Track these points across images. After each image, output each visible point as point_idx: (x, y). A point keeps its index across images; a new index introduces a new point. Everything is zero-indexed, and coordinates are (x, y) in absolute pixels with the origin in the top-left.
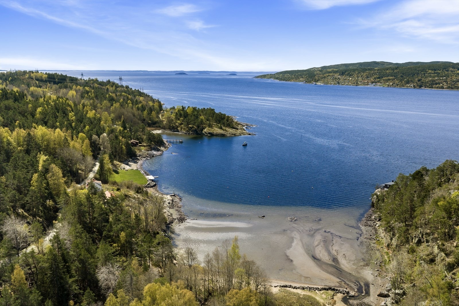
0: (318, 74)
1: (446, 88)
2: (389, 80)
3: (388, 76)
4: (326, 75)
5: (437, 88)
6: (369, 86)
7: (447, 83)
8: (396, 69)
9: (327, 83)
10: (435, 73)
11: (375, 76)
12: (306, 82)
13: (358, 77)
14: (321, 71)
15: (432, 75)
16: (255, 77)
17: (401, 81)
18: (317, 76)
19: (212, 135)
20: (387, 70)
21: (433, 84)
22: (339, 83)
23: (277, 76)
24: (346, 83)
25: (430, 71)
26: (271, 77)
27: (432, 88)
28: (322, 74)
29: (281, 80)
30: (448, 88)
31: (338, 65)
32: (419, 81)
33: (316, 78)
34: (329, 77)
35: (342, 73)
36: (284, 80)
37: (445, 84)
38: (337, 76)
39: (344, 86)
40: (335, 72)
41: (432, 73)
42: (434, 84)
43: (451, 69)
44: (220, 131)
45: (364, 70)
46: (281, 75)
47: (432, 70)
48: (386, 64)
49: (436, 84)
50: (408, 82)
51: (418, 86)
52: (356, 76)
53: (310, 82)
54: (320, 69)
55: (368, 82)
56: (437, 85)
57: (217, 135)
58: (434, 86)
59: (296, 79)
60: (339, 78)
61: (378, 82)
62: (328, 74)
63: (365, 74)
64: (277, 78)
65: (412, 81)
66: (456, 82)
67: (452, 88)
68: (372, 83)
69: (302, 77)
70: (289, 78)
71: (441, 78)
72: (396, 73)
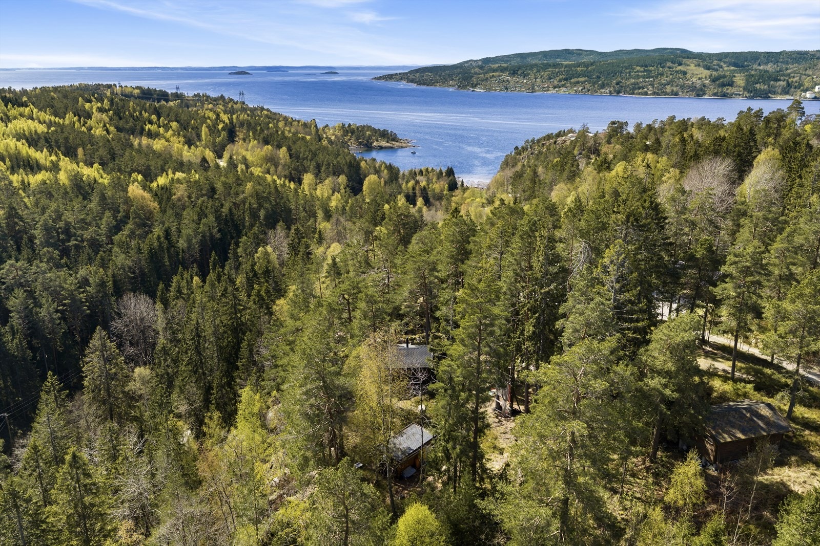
0: (476, 73)
1: (651, 94)
2: (578, 82)
3: (579, 77)
4: (488, 75)
5: (639, 94)
6: (549, 92)
7: (653, 87)
8: (592, 64)
9: (490, 89)
10: (645, 71)
11: (561, 77)
12: (459, 87)
13: (536, 79)
14: (481, 67)
15: (640, 74)
16: (375, 78)
17: (594, 84)
18: (475, 76)
19: (381, 148)
20: (579, 66)
21: (634, 89)
22: (507, 89)
23: (411, 77)
24: (518, 89)
25: (638, 68)
26: (401, 79)
27: (633, 94)
28: (483, 73)
29: (419, 83)
30: (654, 93)
31: (508, 56)
32: (617, 84)
33: (474, 80)
34: (494, 79)
35: (514, 73)
36: (424, 84)
37: (651, 89)
38: (506, 76)
39: (515, 92)
40: (503, 70)
41: (641, 72)
42: (636, 89)
43: (669, 64)
44: (388, 145)
45: (546, 67)
46: (418, 75)
47: (642, 66)
48: (584, 53)
49: (639, 88)
50: (603, 86)
51: (615, 91)
52: (533, 76)
53: (464, 87)
54: (480, 63)
55: (548, 87)
56: (640, 91)
57: (386, 148)
58: (636, 92)
59: (443, 83)
60: (508, 81)
61: (563, 86)
62: (491, 74)
63: (546, 74)
64: (412, 81)
65: (608, 84)
66: (665, 85)
67: (658, 94)
68: (555, 87)
69: (453, 80)
70: (431, 80)
71: (647, 80)
72: (591, 71)
